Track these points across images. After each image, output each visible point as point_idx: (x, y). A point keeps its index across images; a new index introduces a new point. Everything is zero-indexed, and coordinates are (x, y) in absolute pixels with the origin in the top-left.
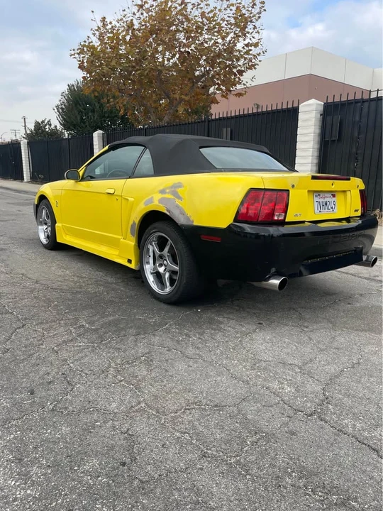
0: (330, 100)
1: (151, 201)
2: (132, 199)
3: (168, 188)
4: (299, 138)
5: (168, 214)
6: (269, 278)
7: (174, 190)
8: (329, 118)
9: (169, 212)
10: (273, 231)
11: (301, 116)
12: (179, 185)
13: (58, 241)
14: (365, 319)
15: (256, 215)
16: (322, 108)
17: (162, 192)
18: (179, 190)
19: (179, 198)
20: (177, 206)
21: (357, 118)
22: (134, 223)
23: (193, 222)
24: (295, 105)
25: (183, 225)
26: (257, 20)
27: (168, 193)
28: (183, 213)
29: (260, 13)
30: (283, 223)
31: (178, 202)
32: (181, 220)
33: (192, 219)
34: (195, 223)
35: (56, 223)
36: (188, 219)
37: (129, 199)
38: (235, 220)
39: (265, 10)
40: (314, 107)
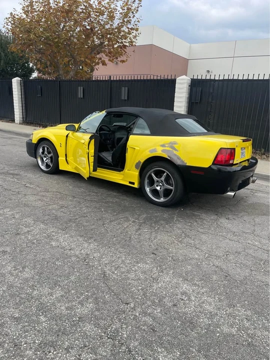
0: (196, 78)
1: (155, 150)
2: (138, 148)
3: (167, 144)
4: (176, 99)
5: (169, 158)
6: (228, 192)
7: (172, 145)
8: (194, 89)
9: (170, 157)
10: (229, 169)
11: (177, 86)
12: (175, 143)
13: (60, 169)
14: (259, 209)
15: (222, 161)
16: (190, 82)
17: (163, 146)
18: (176, 146)
19: (176, 150)
20: (175, 155)
21: (211, 91)
22: (139, 162)
23: (186, 163)
24: (173, 78)
25: (180, 165)
26: (136, 13)
27: (168, 147)
28: (179, 158)
29: (138, 7)
30: (233, 165)
31: (175, 152)
32: (178, 162)
33: (185, 162)
34: (187, 165)
35: (58, 157)
36: (183, 162)
37: (136, 148)
38: (213, 164)
39: (141, 6)
40: (186, 81)
